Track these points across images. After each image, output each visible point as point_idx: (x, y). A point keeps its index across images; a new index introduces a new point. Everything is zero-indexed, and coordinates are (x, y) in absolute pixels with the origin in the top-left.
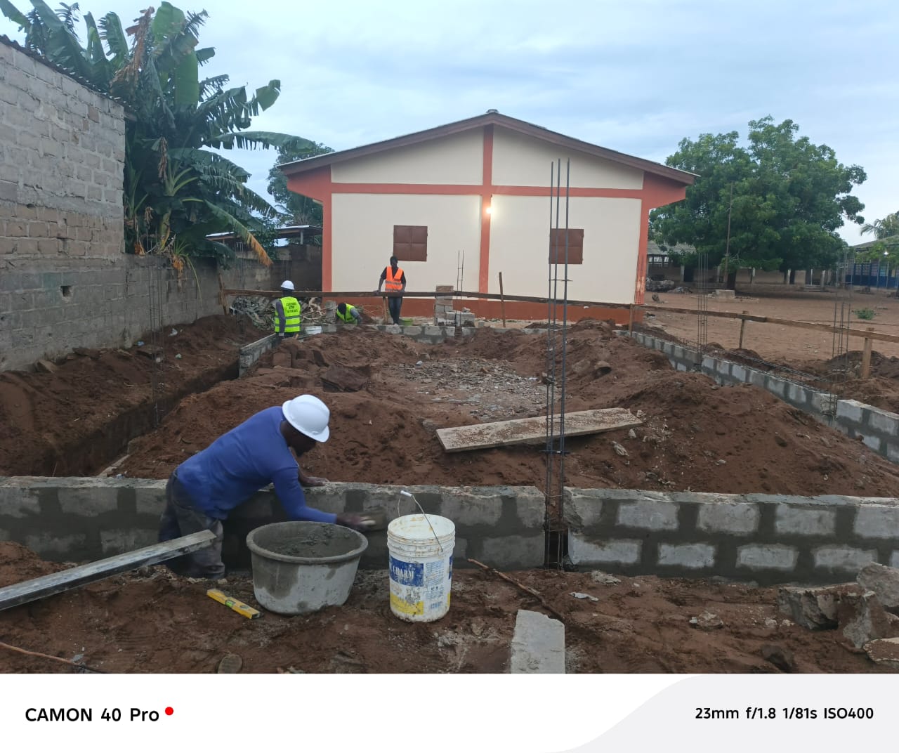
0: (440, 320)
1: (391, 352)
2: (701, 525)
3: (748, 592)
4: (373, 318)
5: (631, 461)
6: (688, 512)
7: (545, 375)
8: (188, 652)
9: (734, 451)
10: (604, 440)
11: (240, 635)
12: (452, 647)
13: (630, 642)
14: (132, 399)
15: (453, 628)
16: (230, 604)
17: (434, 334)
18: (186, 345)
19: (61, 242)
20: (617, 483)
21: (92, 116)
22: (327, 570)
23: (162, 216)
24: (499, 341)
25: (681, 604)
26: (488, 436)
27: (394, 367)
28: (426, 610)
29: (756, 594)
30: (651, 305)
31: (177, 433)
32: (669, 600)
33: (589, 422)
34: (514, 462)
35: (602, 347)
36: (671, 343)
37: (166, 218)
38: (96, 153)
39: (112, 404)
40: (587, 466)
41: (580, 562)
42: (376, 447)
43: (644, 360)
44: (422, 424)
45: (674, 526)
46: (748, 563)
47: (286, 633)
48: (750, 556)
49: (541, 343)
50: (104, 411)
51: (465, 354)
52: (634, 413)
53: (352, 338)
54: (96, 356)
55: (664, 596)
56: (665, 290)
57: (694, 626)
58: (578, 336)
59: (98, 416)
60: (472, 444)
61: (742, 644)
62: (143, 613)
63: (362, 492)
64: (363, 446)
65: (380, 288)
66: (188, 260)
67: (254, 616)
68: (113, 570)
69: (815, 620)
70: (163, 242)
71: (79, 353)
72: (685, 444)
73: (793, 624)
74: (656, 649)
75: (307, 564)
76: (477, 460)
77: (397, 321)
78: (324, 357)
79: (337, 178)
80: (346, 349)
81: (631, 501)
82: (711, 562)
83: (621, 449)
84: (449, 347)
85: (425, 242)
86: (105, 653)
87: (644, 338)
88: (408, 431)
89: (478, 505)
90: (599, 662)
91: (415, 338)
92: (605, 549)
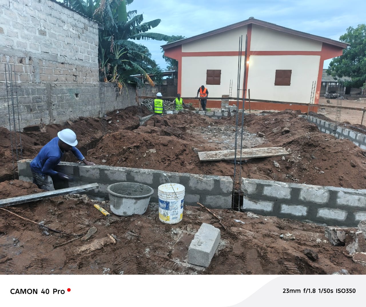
0: (223, 109)
1: (198, 122)
2: (301, 198)
3: (315, 227)
4: (195, 108)
5: (281, 169)
6: (295, 192)
7: (260, 133)
8: (80, 225)
9: (329, 168)
10: (270, 160)
11: (99, 221)
12: (176, 234)
13: (249, 241)
14: (97, 136)
15: (180, 227)
16: (100, 210)
17: (219, 115)
18: (121, 117)
19: (74, 77)
20: (273, 178)
21: (85, 28)
22: (134, 201)
23: (114, 67)
24: (244, 119)
25: (282, 229)
26: (219, 156)
27: (198, 128)
28: (171, 219)
29: (319, 229)
30: (325, 104)
31: (101, 148)
32: (277, 227)
33: (264, 152)
34: (229, 167)
35: (288, 121)
36: (324, 121)
37: (115, 68)
38: (87, 43)
39: (89, 138)
40: (261, 170)
41: (246, 208)
42: (174, 157)
43: (306, 128)
44: (193, 150)
45: (289, 197)
46: (323, 216)
47: (116, 222)
48: (323, 213)
49: (263, 119)
50: (86, 140)
51: (229, 123)
52: (287, 149)
53: (183, 116)
54: (87, 120)
55: (276, 225)
56: (334, 98)
57: (281, 238)
58: (280, 117)
59: (83, 141)
60: (211, 159)
61: (299, 247)
62: (69, 210)
63: (159, 174)
64: (169, 157)
65: (197, 96)
66: (124, 84)
67: (107, 215)
68: (59, 194)
69: (336, 241)
70: (115, 77)
71: (81, 119)
72: (307, 164)
73: (327, 242)
74: (259, 244)
75: (126, 198)
76: (213, 165)
77: (204, 109)
78: (168, 123)
79: (184, 50)
80: (179, 120)
81: (269, 185)
82: (305, 214)
83: (277, 164)
84: (223, 121)
85: (220, 77)
86: (52, 222)
87: (313, 118)
88: (187, 152)
89: (204, 182)
90: (233, 247)
91: (210, 117)
92: (257, 204)
